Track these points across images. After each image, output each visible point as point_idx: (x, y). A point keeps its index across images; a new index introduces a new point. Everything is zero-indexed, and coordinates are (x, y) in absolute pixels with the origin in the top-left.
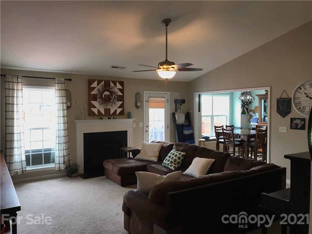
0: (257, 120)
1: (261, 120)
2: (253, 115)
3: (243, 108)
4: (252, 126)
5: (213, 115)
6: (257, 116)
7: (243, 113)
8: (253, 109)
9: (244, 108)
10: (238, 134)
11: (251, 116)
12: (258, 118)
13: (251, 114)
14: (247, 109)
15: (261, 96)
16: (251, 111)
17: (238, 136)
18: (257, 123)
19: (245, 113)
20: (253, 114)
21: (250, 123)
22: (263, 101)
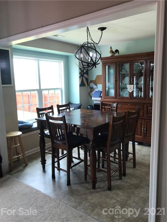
0: (101, 94)
1: (105, 93)
2: (95, 87)
3: (81, 78)
4: (94, 101)
5: (42, 88)
6: (100, 87)
7: (82, 85)
8: (94, 79)
9: (83, 79)
10: (75, 126)
11: (92, 89)
12: (101, 91)
13: (91, 86)
14: (87, 79)
15: (104, 60)
16: (92, 82)
17: (74, 129)
18: (100, 98)
19: (84, 85)
20: (95, 85)
21: (92, 98)
22: (107, 67)
